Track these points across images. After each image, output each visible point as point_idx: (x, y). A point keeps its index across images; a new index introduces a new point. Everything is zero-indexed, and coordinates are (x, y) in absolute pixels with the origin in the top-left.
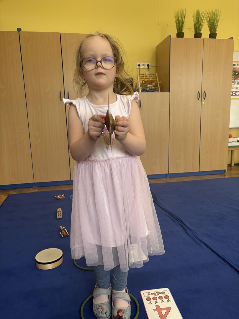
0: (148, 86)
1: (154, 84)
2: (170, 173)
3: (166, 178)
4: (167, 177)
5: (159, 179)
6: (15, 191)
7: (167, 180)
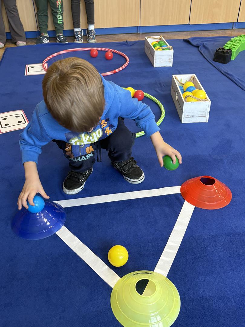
2: (238, 21)
3: (232, 29)
4: (234, 28)
5: (220, 31)
7: (233, 33)
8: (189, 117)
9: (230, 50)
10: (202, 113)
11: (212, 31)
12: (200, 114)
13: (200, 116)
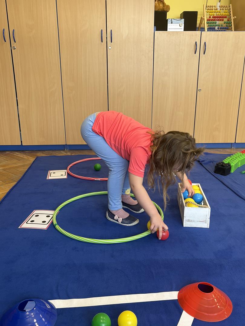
0: (218, 22)
1: (225, 20)
2: (236, 142)
3: (231, 148)
4: (233, 148)
5: (221, 150)
6: (44, 152)
7: (232, 151)
8: (190, 221)
9: (229, 165)
10: (203, 218)
11: (213, 149)
12: (201, 219)
13: (200, 221)
